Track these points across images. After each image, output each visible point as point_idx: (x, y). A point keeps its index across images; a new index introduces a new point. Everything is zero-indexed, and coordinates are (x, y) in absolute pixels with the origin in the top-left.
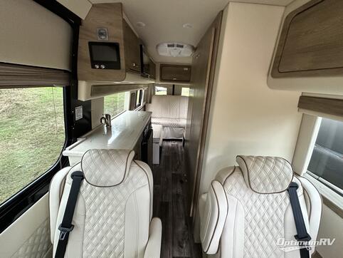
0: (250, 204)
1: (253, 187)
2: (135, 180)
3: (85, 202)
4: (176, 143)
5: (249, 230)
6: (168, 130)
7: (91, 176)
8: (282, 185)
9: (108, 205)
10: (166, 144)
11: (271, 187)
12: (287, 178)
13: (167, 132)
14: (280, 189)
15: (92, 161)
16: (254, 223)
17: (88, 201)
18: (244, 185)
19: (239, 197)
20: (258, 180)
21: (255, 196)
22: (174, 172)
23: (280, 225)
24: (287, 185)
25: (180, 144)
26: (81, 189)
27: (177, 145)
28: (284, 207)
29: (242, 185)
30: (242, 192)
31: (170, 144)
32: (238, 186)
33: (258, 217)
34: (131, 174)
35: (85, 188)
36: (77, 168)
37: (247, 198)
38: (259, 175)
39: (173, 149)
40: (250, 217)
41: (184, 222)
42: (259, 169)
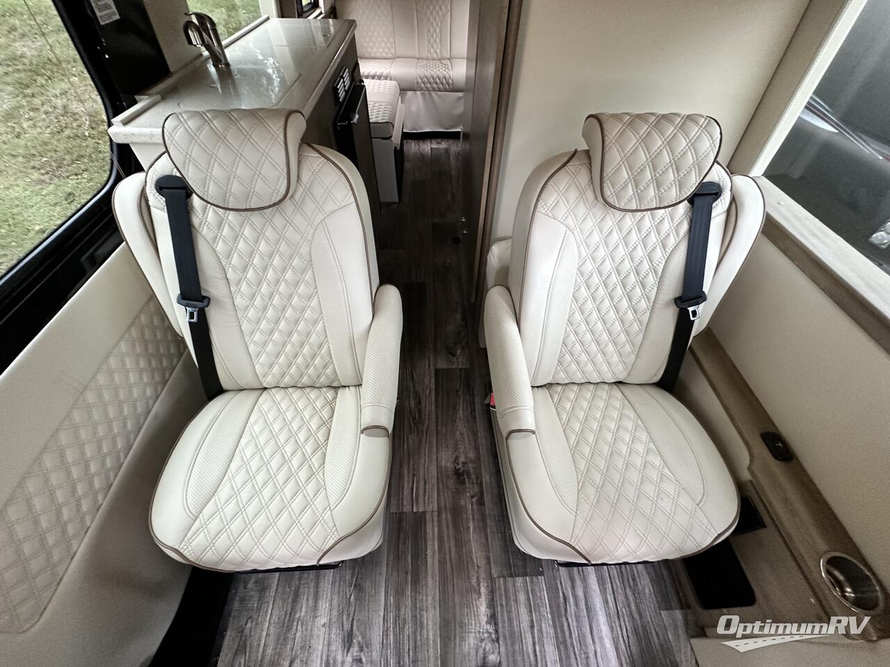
0: (596, 237)
1: (607, 193)
2: (318, 191)
3: (215, 251)
4: (444, 145)
5: (584, 292)
6: (416, 101)
7: (204, 183)
8: (681, 185)
9: (271, 256)
10: (412, 147)
11: (651, 192)
12: (698, 165)
13: (414, 108)
14: (673, 195)
15: (192, 138)
16: (596, 279)
17: (220, 247)
18: (590, 194)
19: (570, 222)
20: (624, 175)
21: (610, 220)
22: (436, 220)
23: (651, 280)
24: (691, 186)
25: (455, 147)
26: (196, 221)
27: (447, 151)
28: (672, 241)
29: (582, 194)
30: (582, 210)
31: (427, 147)
32: (573, 195)
33: (608, 266)
34: (305, 177)
35: (204, 218)
36: (163, 167)
37: (589, 224)
38: (629, 161)
39: (434, 161)
40: (589, 266)
41: (459, 317)
42: (632, 141)
